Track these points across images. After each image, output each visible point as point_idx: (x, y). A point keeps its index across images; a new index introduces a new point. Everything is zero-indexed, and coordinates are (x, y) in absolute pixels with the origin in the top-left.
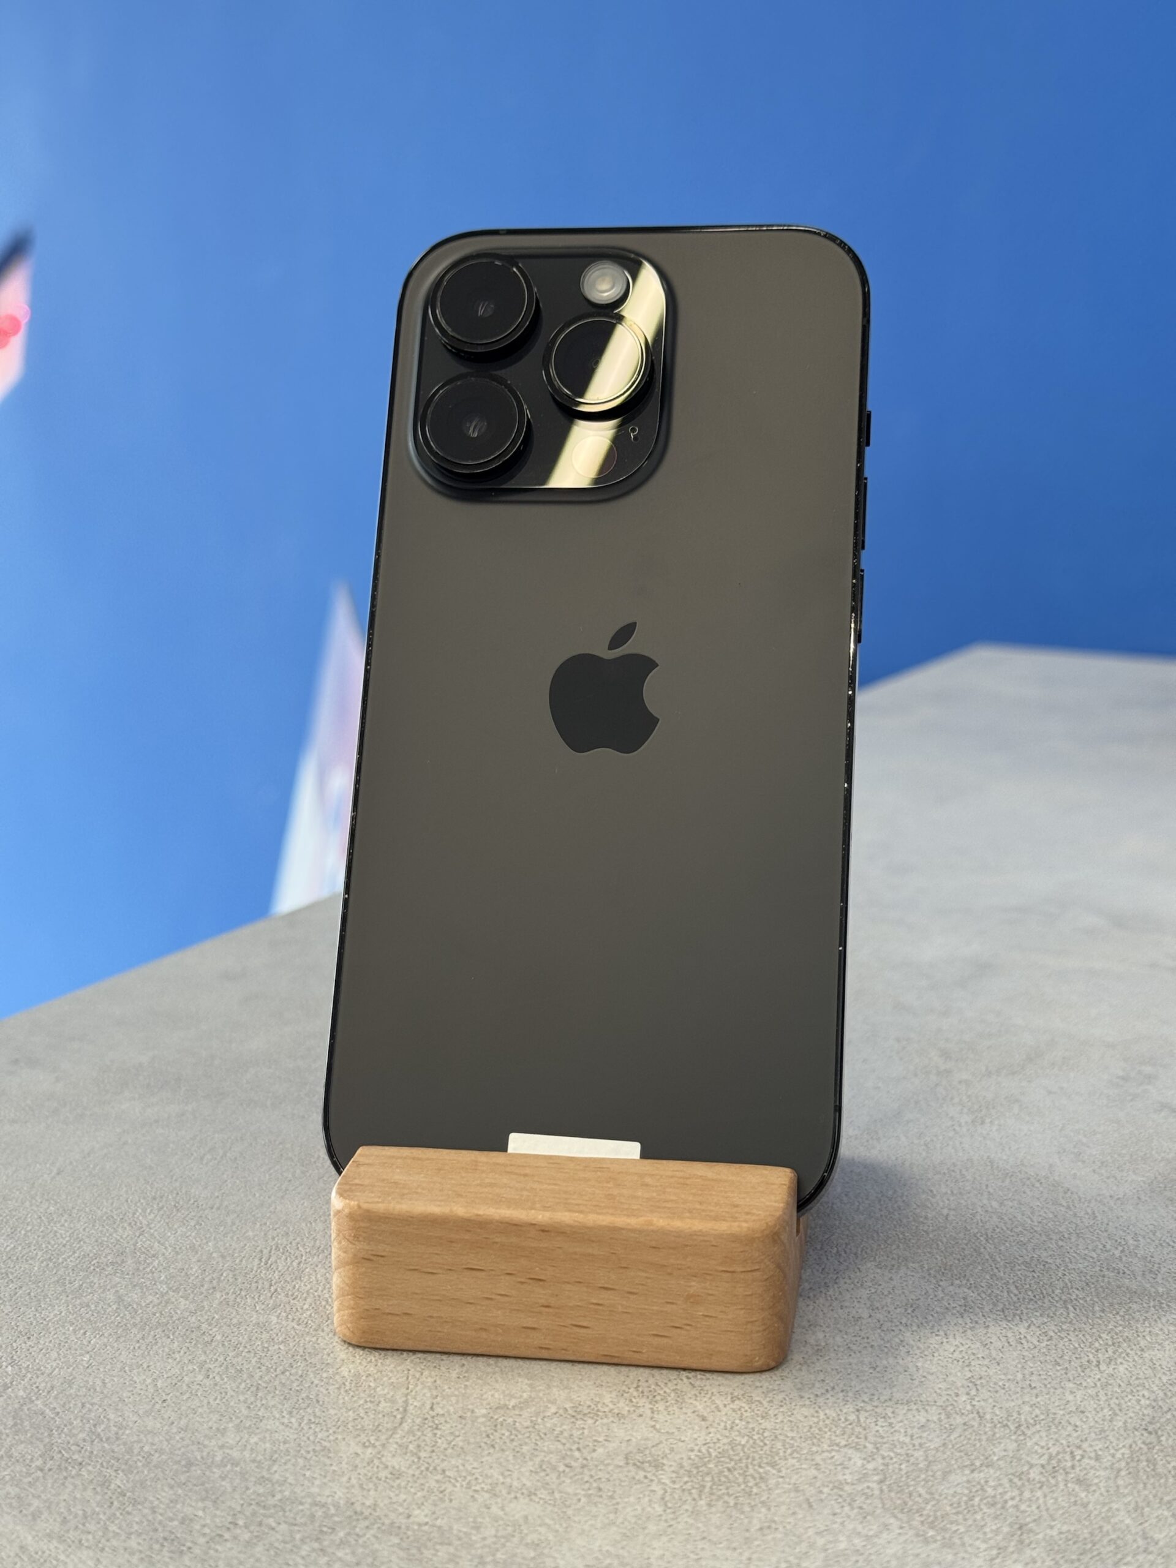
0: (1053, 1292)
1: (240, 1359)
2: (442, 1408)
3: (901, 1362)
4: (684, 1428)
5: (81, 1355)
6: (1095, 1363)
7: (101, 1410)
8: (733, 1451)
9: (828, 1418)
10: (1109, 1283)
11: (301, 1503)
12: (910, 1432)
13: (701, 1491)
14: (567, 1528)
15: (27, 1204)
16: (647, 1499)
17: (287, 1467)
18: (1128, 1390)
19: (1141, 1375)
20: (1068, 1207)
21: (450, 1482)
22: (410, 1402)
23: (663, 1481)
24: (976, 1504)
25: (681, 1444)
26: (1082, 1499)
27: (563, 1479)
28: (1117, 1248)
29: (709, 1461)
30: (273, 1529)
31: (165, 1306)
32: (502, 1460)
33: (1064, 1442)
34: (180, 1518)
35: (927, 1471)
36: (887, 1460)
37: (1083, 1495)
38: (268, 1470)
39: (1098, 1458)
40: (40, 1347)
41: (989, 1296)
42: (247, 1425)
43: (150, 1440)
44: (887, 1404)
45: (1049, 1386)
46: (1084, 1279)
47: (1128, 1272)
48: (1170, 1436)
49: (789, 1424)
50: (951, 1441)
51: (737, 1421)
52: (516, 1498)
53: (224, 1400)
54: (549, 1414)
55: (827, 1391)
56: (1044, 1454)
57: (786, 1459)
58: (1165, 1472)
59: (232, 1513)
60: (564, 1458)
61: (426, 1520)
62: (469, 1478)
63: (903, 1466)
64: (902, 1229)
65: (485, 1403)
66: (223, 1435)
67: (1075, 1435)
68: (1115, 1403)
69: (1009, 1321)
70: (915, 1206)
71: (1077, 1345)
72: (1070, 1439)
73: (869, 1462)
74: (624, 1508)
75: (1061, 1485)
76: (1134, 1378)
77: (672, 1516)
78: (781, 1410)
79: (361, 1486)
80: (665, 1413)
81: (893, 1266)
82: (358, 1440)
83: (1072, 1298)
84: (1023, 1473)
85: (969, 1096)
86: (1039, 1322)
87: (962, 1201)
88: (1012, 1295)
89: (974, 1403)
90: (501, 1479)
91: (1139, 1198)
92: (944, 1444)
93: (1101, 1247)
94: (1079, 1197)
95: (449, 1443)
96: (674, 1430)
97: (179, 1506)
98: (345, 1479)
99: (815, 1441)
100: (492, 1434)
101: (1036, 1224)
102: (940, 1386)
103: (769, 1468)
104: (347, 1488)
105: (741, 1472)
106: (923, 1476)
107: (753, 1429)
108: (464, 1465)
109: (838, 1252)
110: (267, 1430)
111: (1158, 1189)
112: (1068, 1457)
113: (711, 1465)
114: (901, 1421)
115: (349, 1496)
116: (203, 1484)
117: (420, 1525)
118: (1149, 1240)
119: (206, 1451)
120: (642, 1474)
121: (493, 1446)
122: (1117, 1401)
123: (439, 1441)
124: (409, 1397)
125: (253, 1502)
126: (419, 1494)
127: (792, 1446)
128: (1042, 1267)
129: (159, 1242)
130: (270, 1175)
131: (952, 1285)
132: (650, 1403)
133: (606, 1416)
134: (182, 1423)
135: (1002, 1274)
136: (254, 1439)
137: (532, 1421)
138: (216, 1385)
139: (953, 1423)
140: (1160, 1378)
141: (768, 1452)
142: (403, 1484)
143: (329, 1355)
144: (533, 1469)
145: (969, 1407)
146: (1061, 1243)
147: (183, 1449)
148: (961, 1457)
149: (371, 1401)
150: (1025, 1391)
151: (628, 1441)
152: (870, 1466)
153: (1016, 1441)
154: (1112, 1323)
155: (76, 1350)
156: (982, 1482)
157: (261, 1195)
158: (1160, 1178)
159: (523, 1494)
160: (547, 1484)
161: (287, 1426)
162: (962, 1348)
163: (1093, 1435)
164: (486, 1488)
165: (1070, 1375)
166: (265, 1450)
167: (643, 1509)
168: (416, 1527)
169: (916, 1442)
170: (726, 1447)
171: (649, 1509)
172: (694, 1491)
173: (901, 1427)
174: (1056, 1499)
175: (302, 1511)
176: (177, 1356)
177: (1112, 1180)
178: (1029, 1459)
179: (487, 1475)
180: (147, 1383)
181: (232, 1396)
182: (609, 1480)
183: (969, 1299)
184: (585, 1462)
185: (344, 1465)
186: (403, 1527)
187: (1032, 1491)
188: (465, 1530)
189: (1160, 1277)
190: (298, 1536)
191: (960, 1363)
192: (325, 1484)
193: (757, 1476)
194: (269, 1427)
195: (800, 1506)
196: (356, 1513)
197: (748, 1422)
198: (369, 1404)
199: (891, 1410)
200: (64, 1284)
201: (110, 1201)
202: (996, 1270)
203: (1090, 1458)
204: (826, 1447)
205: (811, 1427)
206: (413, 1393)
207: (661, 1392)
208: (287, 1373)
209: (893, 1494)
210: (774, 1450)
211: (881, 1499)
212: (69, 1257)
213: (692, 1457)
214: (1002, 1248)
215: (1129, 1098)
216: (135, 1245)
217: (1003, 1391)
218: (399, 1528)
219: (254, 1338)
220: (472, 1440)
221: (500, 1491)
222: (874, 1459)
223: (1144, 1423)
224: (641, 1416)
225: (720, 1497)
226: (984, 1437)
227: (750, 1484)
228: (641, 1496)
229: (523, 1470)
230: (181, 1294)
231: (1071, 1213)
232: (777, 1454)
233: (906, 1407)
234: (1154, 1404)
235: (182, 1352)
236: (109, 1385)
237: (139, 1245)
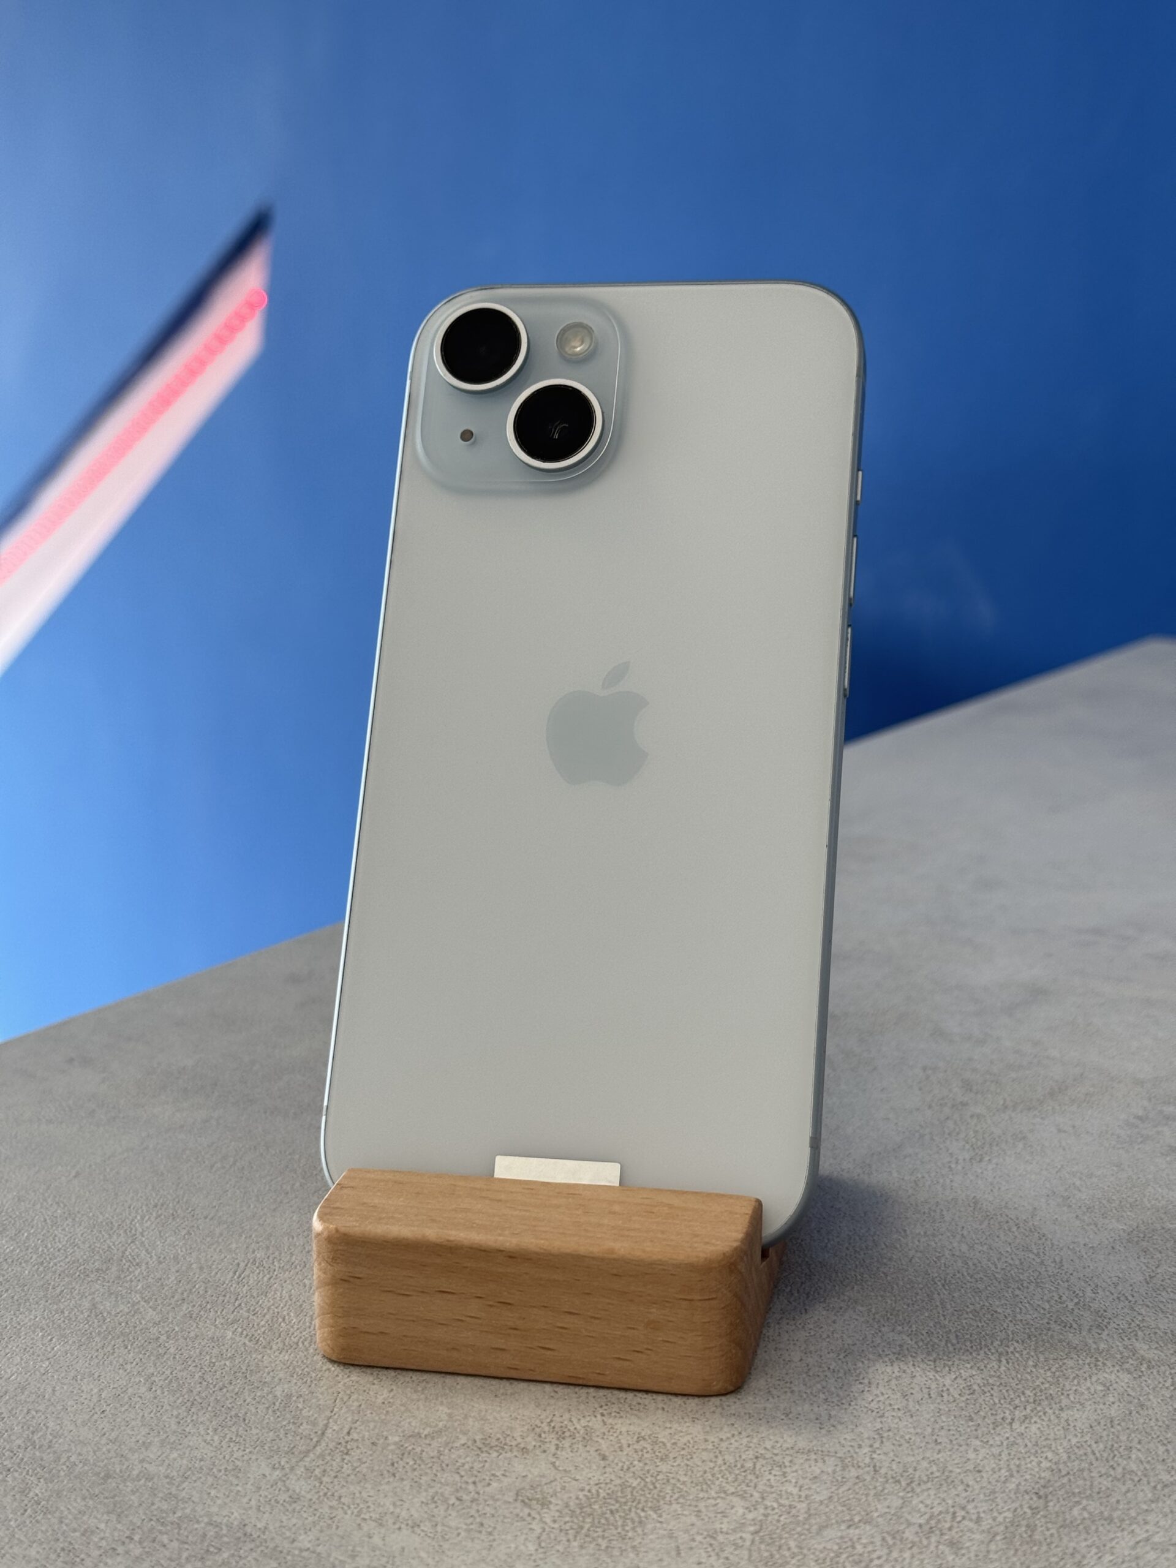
0: (992, 1343)
1: (185, 1374)
2: (358, 1433)
3: (816, 1409)
4: (582, 1466)
5: (42, 1361)
6: (1009, 1420)
7: (43, 1417)
8: (622, 1492)
9: (725, 1464)
10: (1052, 1337)
11: (198, 1522)
12: (801, 1482)
13: (577, 1532)
14: (438, 1562)
15: (38, 1206)
16: (524, 1537)
17: (195, 1485)
18: (1033, 1451)
19: (1052, 1436)
20: (1038, 1255)
21: (342, 1508)
22: (331, 1425)
23: (544, 1519)
24: (842, 1561)
25: (574, 1483)
26: (948, 1562)
27: (450, 1512)
28: (1072, 1300)
29: (595, 1502)
30: (164, 1546)
31: (133, 1316)
32: (398, 1490)
33: (950, 1502)
34: (82, 1529)
35: (804, 1524)
36: (769, 1511)
37: (950, 1558)
38: (178, 1487)
39: (978, 1520)
40: (7, 1351)
41: (927, 1345)
42: (172, 1441)
43: (79, 1450)
44: (787, 1452)
45: (954, 1442)
46: (1027, 1331)
47: (1075, 1326)
48: (1059, 1502)
49: (685, 1468)
50: (838, 1494)
51: (636, 1463)
52: (400, 1529)
53: (158, 1414)
54: (457, 1444)
55: (733, 1435)
56: (925, 1513)
57: (671, 1504)
58: (1042, 1538)
59: (131, 1528)
60: (457, 1491)
61: (309, 1545)
62: (362, 1506)
63: (782, 1518)
64: (862, 1270)
65: (400, 1430)
66: (147, 1449)
67: (964, 1494)
68: (1015, 1464)
69: (937, 1372)
70: (883, 1246)
71: (997, 1401)
72: (957, 1499)
73: (750, 1511)
74: (499, 1545)
75: (932, 1548)
76: (1043, 1438)
77: (541, 1556)
78: (682, 1453)
79: (259, 1510)
80: (569, 1450)
81: (841, 1308)
82: (269, 1461)
83: (1009, 1351)
84: (898, 1531)
85: (976, 1132)
86: (967, 1374)
87: (933, 1243)
88: (949, 1345)
89: (875, 1456)
90: (392, 1509)
91: (1113, 1248)
92: (831, 1497)
93: (1056, 1298)
94: (1052, 1244)
95: (354, 1470)
96: (572, 1469)
97: (85, 1518)
98: (245, 1500)
99: (705, 1486)
100: (397, 1462)
101: (999, 1270)
102: (847, 1436)
103: (651, 1513)
104: (245, 1509)
105: (622, 1514)
106: (799, 1529)
107: (648, 1471)
108: (360, 1493)
109: (791, 1291)
110: (189, 1446)
111: (1136, 1239)
112: (949, 1517)
113: (596, 1507)
114: (796, 1471)
115: (244, 1517)
116: (113, 1497)
117: (301, 1550)
118: (1108, 1293)
119: (127, 1464)
120: (527, 1511)
121: (394, 1475)
122: (1018, 1462)
123: (345, 1466)
124: (331, 1420)
125: (154, 1519)
126: (310, 1519)
127: (681, 1490)
128: (990, 1317)
129: (147, 1250)
130: (271, 1186)
131: (893, 1331)
132: (558, 1439)
133: (511, 1451)
134: (113, 1434)
135: (947, 1322)
136: (175, 1455)
137: (439, 1451)
138: (155, 1398)
139: (847, 1476)
140: (1069, 1440)
141: (655, 1496)
142: (298, 1508)
143: (269, 1373)
144: (424, 1500)
145: (867, 1460)
146: (1017, 1292)
147: (106, 1461)
148: (843, 1511)
149: (294, 1423)
150: (929, 1446)
151: (524, 1477)
152: (750, 1516)
153: (902, 1498)
154: (1041, 1380)
155: (39, 1356)
156: (855, 1539)
157: (255, 1207)
158: (1142, 1228)
159: (407, 1525)
160: (433, 1516)
161: (208, 1443)
162: (882, 1398)
163: (982, 1496)
164: (374, 1516)
165: (979, 1432)
166: (181, 1466)
167: (516, 1548)
168: (297, 1552)
169: (803, 1494)
170: (616, 1489)
171: (522, 1547)
172: (571, 1532)
173: (793, 1477)
174: (922, 1561)
175: (196, 1529)
176: (128, 1367)
177: (1093, 1227)
178: (909, 1517)
179: (379, 1504)
180: (93, 1393)
181: (167, 1410)
182: (493, 1516)
183: (905, 1347)
184: (476, 1496)
185: (249, 1486)
186: (285, 1551)
187: (901, 1551)
188: (341, 1558)
189: (1106, 1332)
190: (185, 1555)
191: (874, 1413)
192: (225, 1504)
193: (637, 1519)
194: (191, 1444)
195: (668, 1553)
196: (245, 1534)
197: (646, 1464)
198: (291, 1426)
199: (788, 1458)
200: (47, 1289)
201: (115, 1206)
202: (942, 1318)
203: (971, 1520)
204: (713, 1494)
205: (705, 1472)
206: (336, 1417)
207: (572, 1429)
208: (225, 1390)
209: (763, 1547)
210: (661, 1494)
211: (750, 1550)
212: (59, 1262)
213: (581, 1497)
214: (956, 1295)
215: (1140, 1140)
216: (123, 1252)
217: (907, 1445)
218: (281, 1552)
219: (204, 1353)
220: (376, 1468)
221: (387, 1521)
222: (755, 1509)
223: (1037, 1486)
224: (545, 1451)
225: (594, 1539)
226: (872, 1492)
227: (627, 1528)
228: (519, 1534)
229: (416, 1500)
230: (151, 1304)
231: (1038, 1260)
232: (664, 1498)
233: (805, 1457)
234: (1054, 1467)
235: (135, 1363)
236: (58, 1393)
237: (127, 1253)
